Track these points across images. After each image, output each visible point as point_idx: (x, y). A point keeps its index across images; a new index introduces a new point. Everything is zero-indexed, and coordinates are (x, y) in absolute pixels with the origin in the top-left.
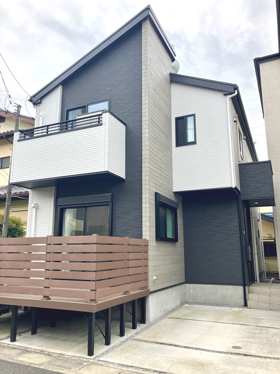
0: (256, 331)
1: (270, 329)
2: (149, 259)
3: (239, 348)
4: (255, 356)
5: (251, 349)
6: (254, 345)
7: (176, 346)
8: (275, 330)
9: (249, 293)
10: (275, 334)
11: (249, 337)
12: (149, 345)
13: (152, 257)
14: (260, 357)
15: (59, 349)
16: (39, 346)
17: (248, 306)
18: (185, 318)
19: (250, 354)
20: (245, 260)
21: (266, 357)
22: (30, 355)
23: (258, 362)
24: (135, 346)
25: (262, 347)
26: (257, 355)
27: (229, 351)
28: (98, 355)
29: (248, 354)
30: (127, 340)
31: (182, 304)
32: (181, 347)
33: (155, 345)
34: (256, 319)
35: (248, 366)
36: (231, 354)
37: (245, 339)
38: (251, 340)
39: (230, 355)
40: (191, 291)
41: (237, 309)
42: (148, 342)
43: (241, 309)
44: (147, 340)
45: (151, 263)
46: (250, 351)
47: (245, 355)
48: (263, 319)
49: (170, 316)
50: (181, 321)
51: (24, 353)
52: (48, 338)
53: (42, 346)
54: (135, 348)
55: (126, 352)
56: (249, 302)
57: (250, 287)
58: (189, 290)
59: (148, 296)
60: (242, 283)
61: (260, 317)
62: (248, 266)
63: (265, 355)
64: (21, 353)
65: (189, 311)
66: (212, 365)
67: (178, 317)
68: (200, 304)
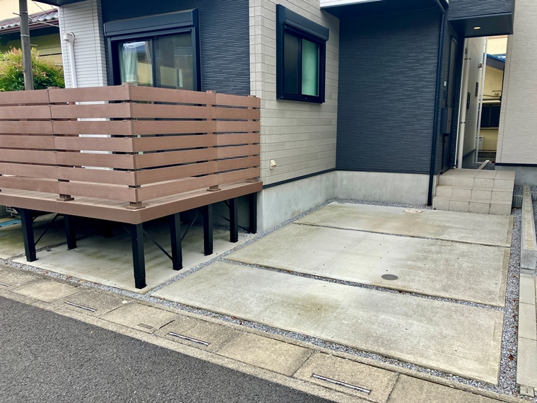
0: (433, 248)
1: (457, 244)
2: (262, 132)
3: (394, 278)
4: (417, 294)
5: (413, 280)
6: (422, 274)
7: (289, 272)
8: (464, 247)
9: (438, 185)
10: (463, 255)
11: (418, 259)
12: (246, 270)
13: (267, 128)
14: (426, 295)
15: (96, 275)
16: (68, 269)
17: (433, 206)
18: (323, 224)
19: (409, 290)
20: (438, 132)
21: (435, 297)
22: (45, 286)
23: (418, 305)
24: (221, 272)
25: (433, 277)
26: (420, 292)
27: (373, 284)
28: (154, 286)
29: (405, 289)
30: (214, 260)
31: (327, 201)
32: (297, 274)
33: (255, 271)
34: (439, 226)
35: (398, 314)
36: (377, 288)
37: (409, 263)
38: (419, 264)
39: (374, 291)
40: (345, 182)
41: (413, 211)
42: (247, 264)
43: (419, 211)
44: (245, 261)
45: (264, 139)
46: (411, 284)
47: (400, 291)
48: (452, 228)
49: (301, 221)
50: (315, 229)
51: (38, 281)
52: (89, 255)
53: (73, 269)
54: (220, 275)
55: (202, 282)
56: (434, 200)
57: (441, 177)
58: (342, 180)
59: (261, 191)
60: (429, 169)
61: (447, 225)
62: (444, 142)
63: (434, 293)
64: (33, 281)
65: (334, 213)
66: (337, 308)
67: (312, 222)
68: (356, 201)
